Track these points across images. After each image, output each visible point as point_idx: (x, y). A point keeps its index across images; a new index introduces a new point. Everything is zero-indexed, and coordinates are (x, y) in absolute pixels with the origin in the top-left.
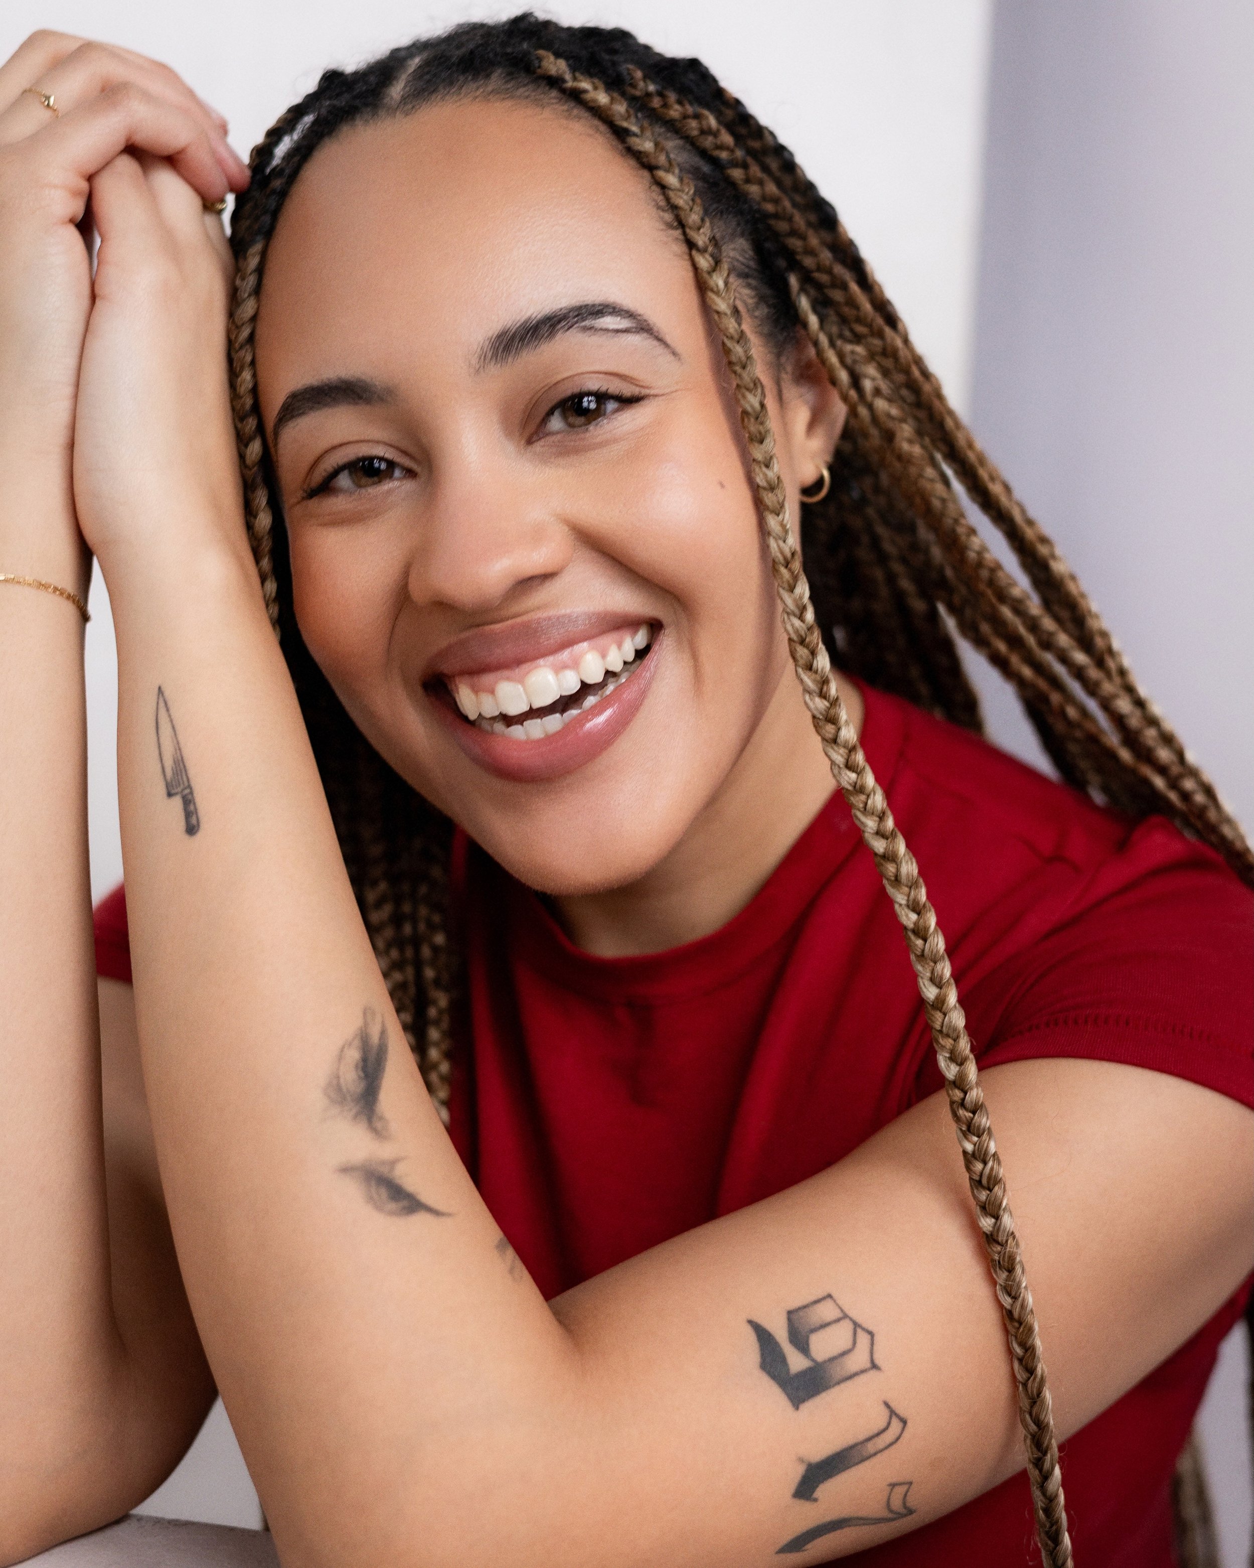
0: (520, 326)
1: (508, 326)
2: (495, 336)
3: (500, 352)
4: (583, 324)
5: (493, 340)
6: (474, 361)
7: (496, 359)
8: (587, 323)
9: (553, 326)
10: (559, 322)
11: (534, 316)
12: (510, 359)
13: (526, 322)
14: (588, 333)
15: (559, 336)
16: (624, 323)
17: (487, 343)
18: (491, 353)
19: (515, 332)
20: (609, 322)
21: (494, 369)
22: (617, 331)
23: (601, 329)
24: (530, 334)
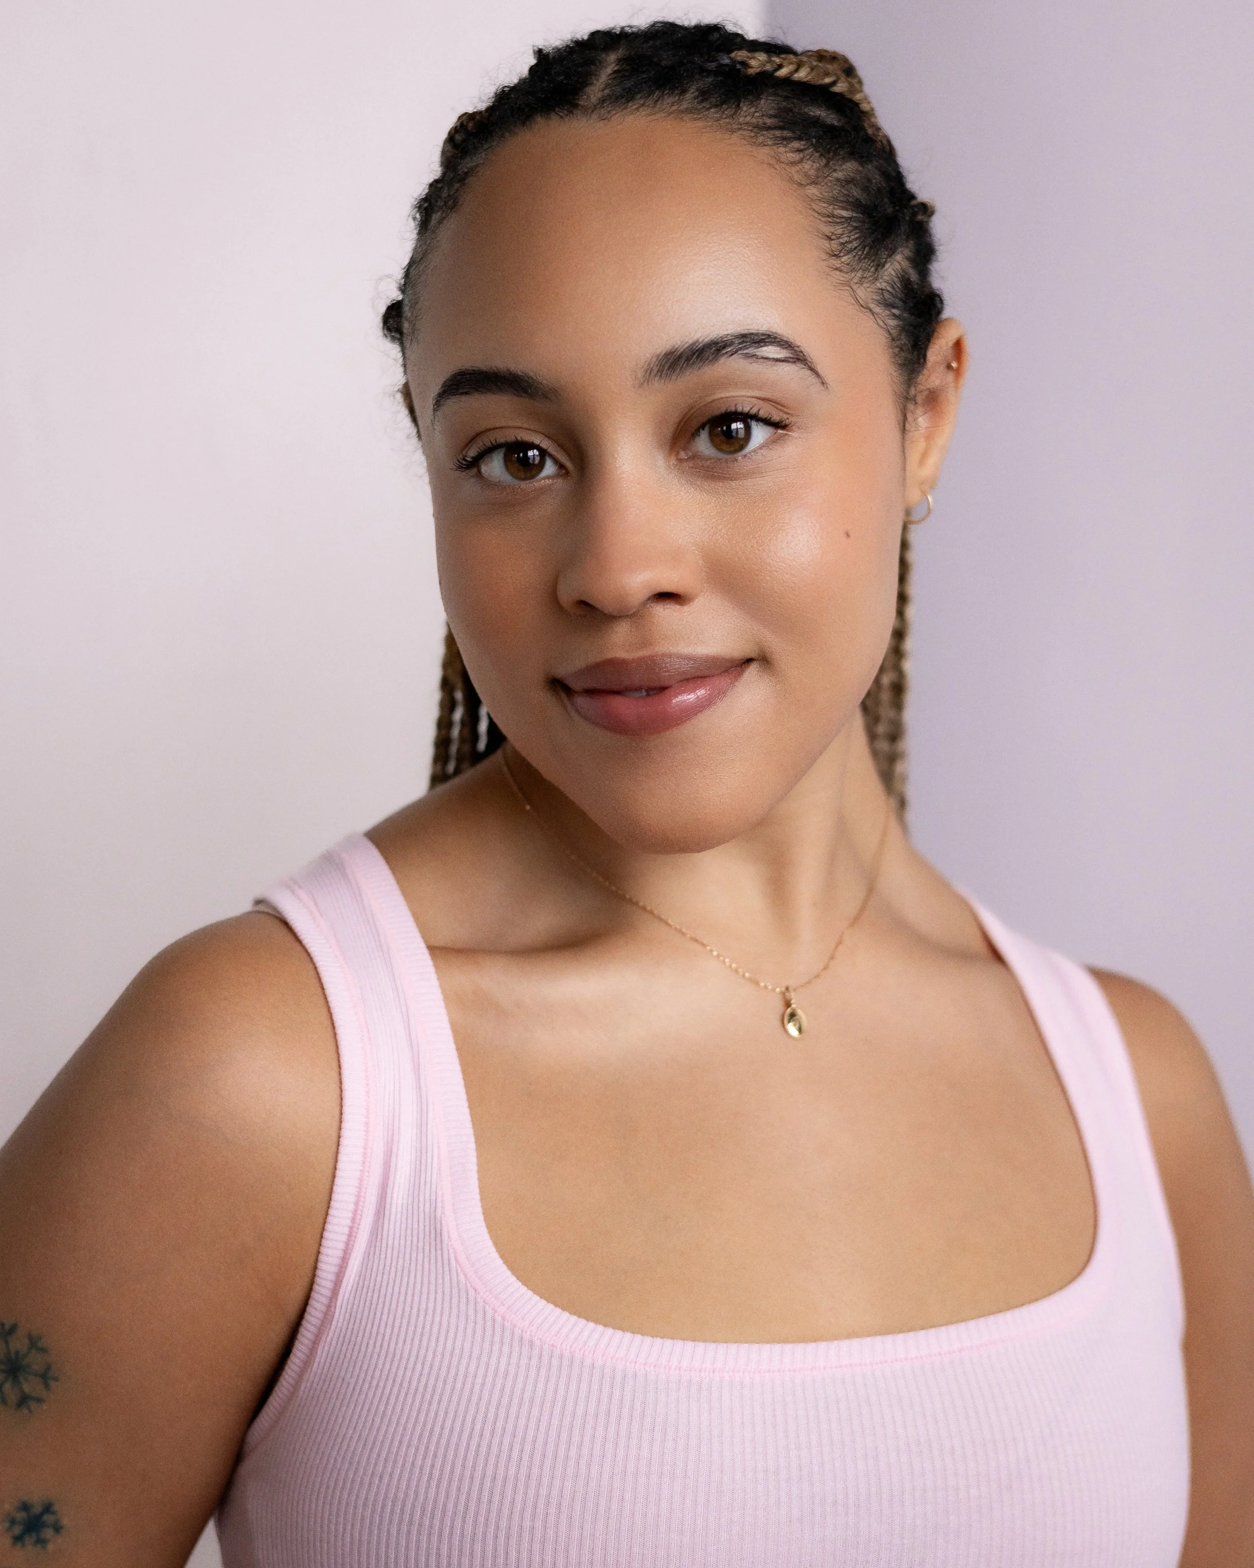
0: (687, 348)
1: (676, 347)
2: (662, 354)
3: (666, 368)
4: (745, 352)
5: (660, 357)
6: (640, 375)
7: (661, 375)
8: (750, 351)
9: (718, 350)
10: (724, 347)
11: (700, 340)
12: (674, 377)
13: (694, 344)
14: (750, 360)
15: (722, 360)
16: (781, 353)
17: (654, 359)
18: (656, 370)
19: (682, 353)
20: (771, 351)
21: (657, 384)
22: (777, 360)
23: (763, 358)
24: (695, 357)
